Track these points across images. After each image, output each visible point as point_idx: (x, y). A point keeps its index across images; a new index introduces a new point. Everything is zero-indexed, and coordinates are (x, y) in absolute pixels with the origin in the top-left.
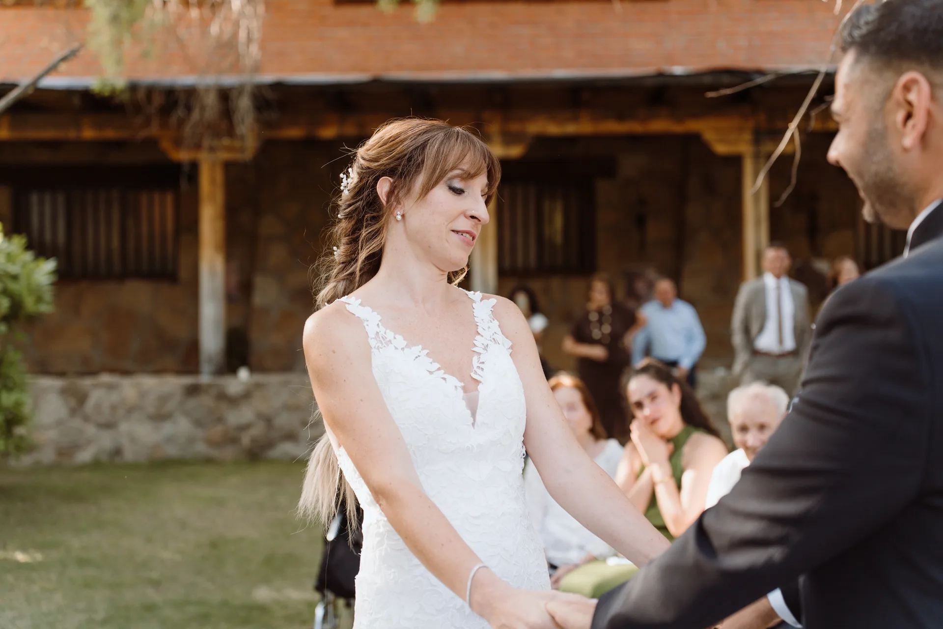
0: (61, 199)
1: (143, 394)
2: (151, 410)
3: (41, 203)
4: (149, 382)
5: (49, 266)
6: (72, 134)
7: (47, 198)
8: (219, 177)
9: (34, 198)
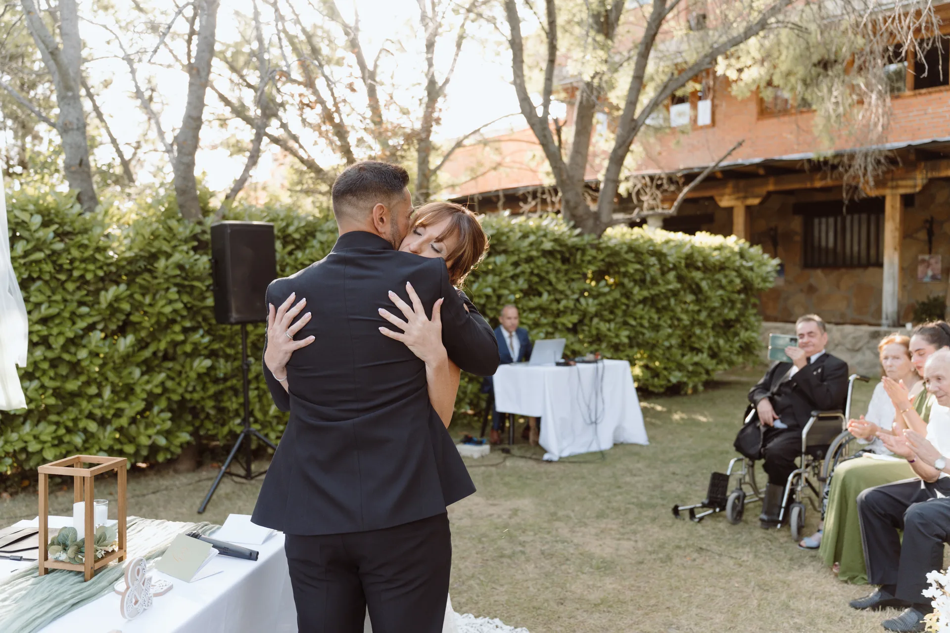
0: (831, 220)
1: (844, 337)
2: (849, 346)
3: (820, 224)
4: (849, 329)
5: (776, 262)
6: (809, 185)
7: (824, 220)
8: (898, 205)
9: (816, 221)
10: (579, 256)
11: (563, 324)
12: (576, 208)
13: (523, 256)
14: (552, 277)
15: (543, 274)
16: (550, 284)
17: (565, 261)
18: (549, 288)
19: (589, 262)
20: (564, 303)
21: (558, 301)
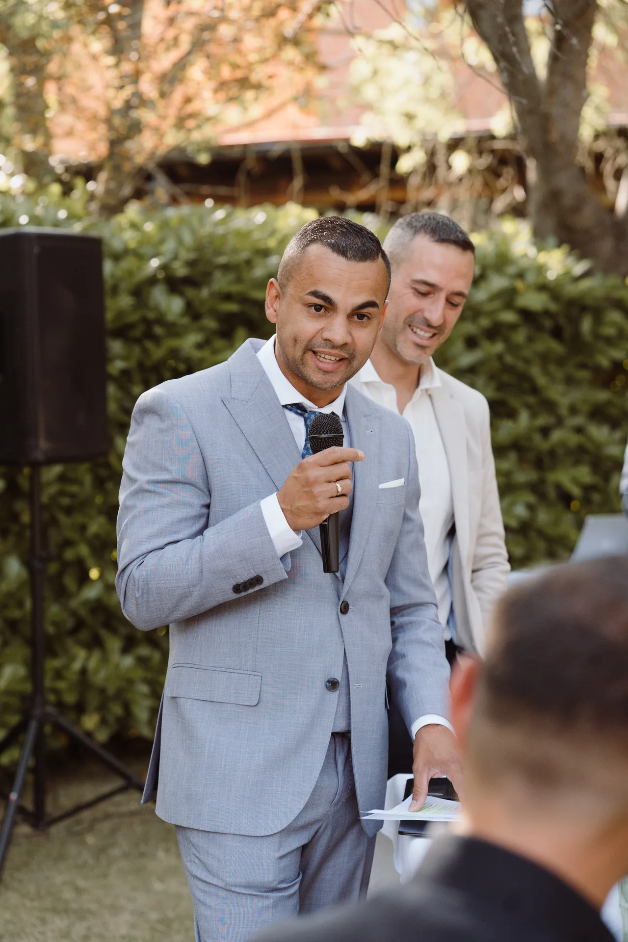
10: (586, 325)
11: (559, 487)
12: (576, 209)
13: (485, 322)
14: (536, 372)
15: (520, 365)
16: (535, 390)
17: (557, 333)
18: (531, 400)
19: (610, 341)
20: (557, 436)
21: (545, 431)
